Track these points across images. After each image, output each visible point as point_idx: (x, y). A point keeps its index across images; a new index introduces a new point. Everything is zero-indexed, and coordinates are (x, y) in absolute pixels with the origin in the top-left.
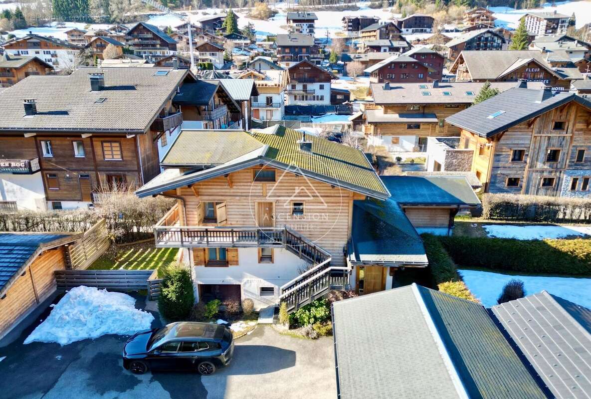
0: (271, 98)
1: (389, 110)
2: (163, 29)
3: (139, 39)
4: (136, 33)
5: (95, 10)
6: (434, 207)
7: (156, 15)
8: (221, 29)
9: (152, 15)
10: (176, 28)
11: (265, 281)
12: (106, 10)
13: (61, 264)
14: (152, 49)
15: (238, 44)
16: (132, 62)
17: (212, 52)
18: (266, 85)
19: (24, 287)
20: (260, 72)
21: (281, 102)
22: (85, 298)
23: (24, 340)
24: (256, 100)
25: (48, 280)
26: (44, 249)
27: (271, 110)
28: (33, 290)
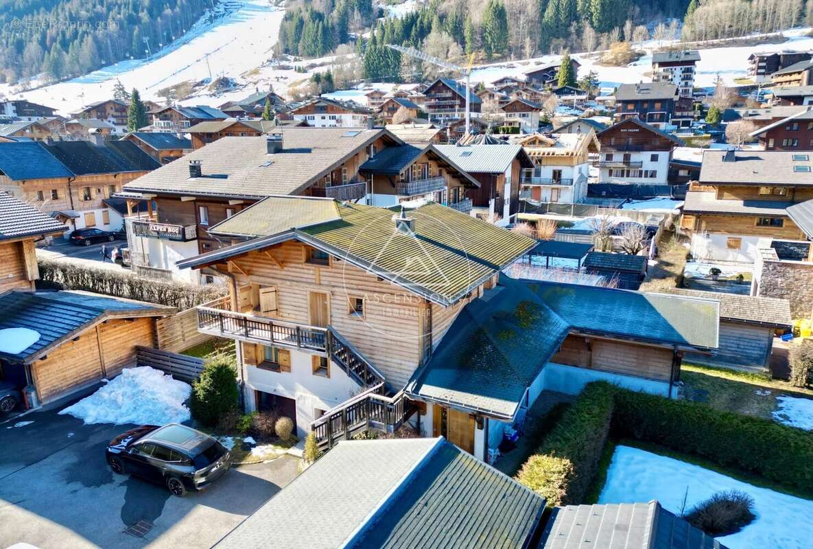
0: (560, 172)
1: (726, 194)
2: (472, 85)
3: (435, 99)
4: (433, 93)
5: (406, 68)
6: (631, 341)
8: (551, 82)
10: (491, 83)
11: (320, 401)
12: (419, 67)
13: (147, 339)
14: (450, 111)
15: (569, 100)
16: (415, 127)
17: (522, 113)
18: (553, 154)
19: (86, 354)
20: (551, 137)
21: (576, 177)
22: (137, 380)
23: (62, 410)
24: (538, 174)
25: (124, 353)
26: (110, 317)
27: (558, 189)
28: (99, 360)
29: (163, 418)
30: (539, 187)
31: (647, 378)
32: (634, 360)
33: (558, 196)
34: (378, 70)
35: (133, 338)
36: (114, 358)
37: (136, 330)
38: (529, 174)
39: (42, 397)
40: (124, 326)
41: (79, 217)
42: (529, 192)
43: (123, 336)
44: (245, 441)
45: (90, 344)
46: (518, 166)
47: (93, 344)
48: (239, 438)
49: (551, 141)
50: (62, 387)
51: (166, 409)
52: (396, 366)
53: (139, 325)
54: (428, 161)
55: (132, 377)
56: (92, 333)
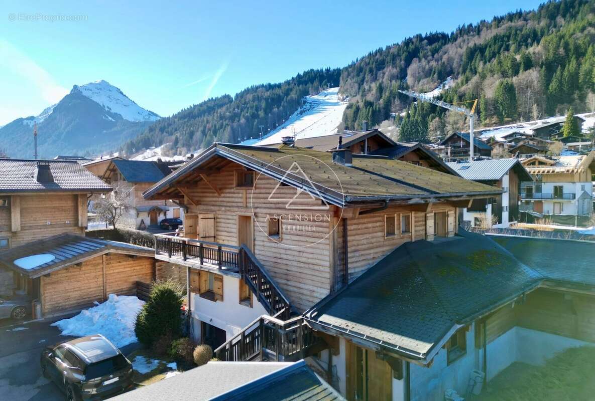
0: (561, 187)
2: (486, 139)
4: (450, 142)
5: (432, 132)
7: (489, 130)
8: (557, 134)
9: (485, 131)
10: (503, 138)
12: (443, 132)
13: (147, 277)
14: (464, 156)
15: (575, 146)
17: (528, 155)
18: (553, 172)
19: (90, 281)
20: (551, 159)
22: (117, 305)
23: (54, 322)
24: (539, 189)
25: (125, 286)
26: (112, 251)
27: (560, 203)
28: (102, 288)
29: (118, 337)
30: (541, 202)
33: (561, 210)
34: (410, 136)
35: (135, 274)
36: (116, 289)
37: (138, 268)
38: (529, 190)
39: (46, 311)
40: (128, 263)
41: (169, 210)
42: (530, 206)
43: (126, 271)
44: (168, 366)
45: (96, 273)
47: (98, 273)
48: (164, 362)
50: (65, 305)
51: (123, 330)
53: (142, 264)
55: (116, 302)
56: (98, 264)
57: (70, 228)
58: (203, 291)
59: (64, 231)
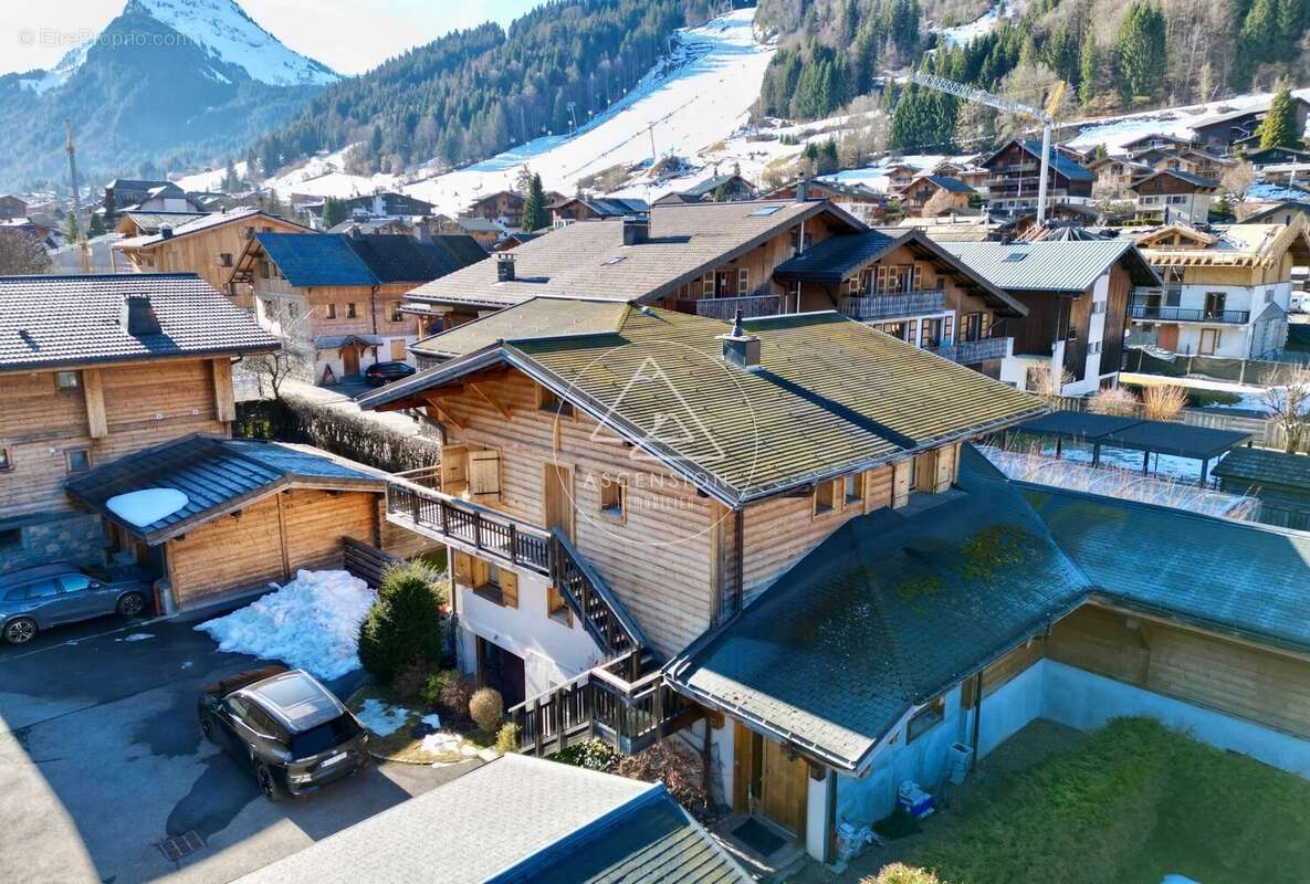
0: (1221, 297)
2: (1085, 152)
3: (1004, 175)
5: (966, 128)
7: (1096, 125)
8: (1245, 142)
9: (1087, 126)
10: (1123, 147)
11: (557, 668)
12: (990, 126)
14: (1030, 195)
15: (1281, 173)
16: (955, 222)
17: (1173, 196)
18: (1209, 262)
19: (258, 540)
20: (1208, 230)
21: (1258, 307)
22: (316, 590)
23: (200, 623)
24: (1174, 299)
25: (323, 546)
26: (295, 485)
27: (1215, 330)
28: (280, 552)
29: (325, 659)
30: (1176, 325)
31: (1280, 730)
32: (1250, 684)
33: (1216, 344)
34: (915, 135)
35: (340, 523)
36: (304, 552)
37: (345, 511)
38: (1154, 301)
39: (181, 600)
40: (324, 503)
41: (382, 345)
42: (1152, 335)
43: (321, 519)
44: (423, 721)
45: (266, 524)
46: (1127, 283)
47: (271, 526)
48: (417, 713)
49: (1207, 238)
50: (215, 588)
51: (334, 645)
52: (673, 620)
53: (351, 504)
54: (913, 261)
55: (311, 585)
56: (270, 509)
57: (202, 424)
58: (479, 581)
59: (191, 431)
